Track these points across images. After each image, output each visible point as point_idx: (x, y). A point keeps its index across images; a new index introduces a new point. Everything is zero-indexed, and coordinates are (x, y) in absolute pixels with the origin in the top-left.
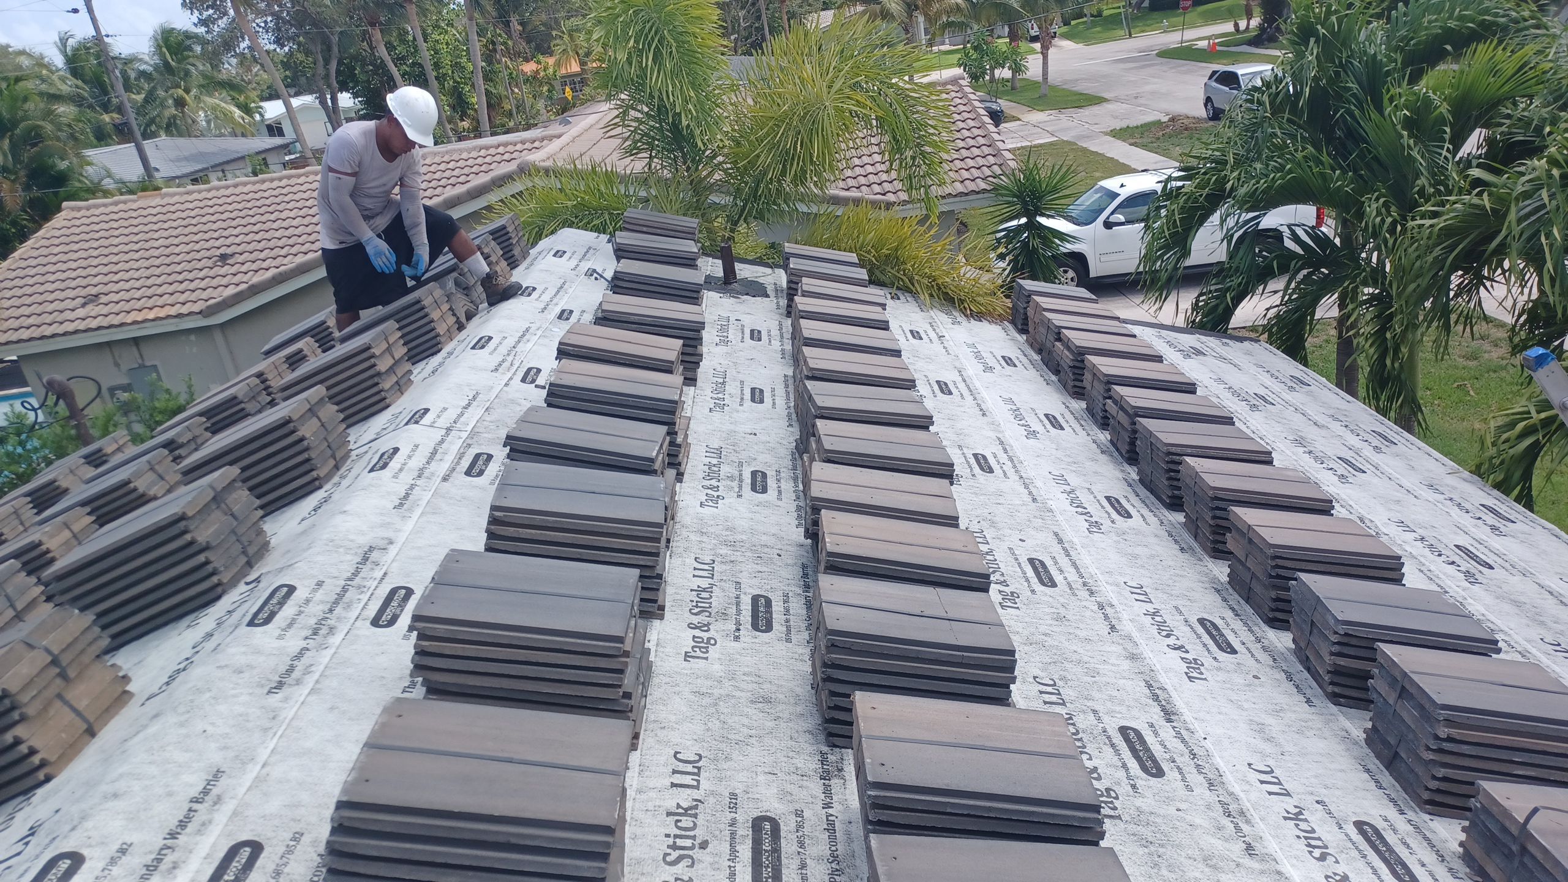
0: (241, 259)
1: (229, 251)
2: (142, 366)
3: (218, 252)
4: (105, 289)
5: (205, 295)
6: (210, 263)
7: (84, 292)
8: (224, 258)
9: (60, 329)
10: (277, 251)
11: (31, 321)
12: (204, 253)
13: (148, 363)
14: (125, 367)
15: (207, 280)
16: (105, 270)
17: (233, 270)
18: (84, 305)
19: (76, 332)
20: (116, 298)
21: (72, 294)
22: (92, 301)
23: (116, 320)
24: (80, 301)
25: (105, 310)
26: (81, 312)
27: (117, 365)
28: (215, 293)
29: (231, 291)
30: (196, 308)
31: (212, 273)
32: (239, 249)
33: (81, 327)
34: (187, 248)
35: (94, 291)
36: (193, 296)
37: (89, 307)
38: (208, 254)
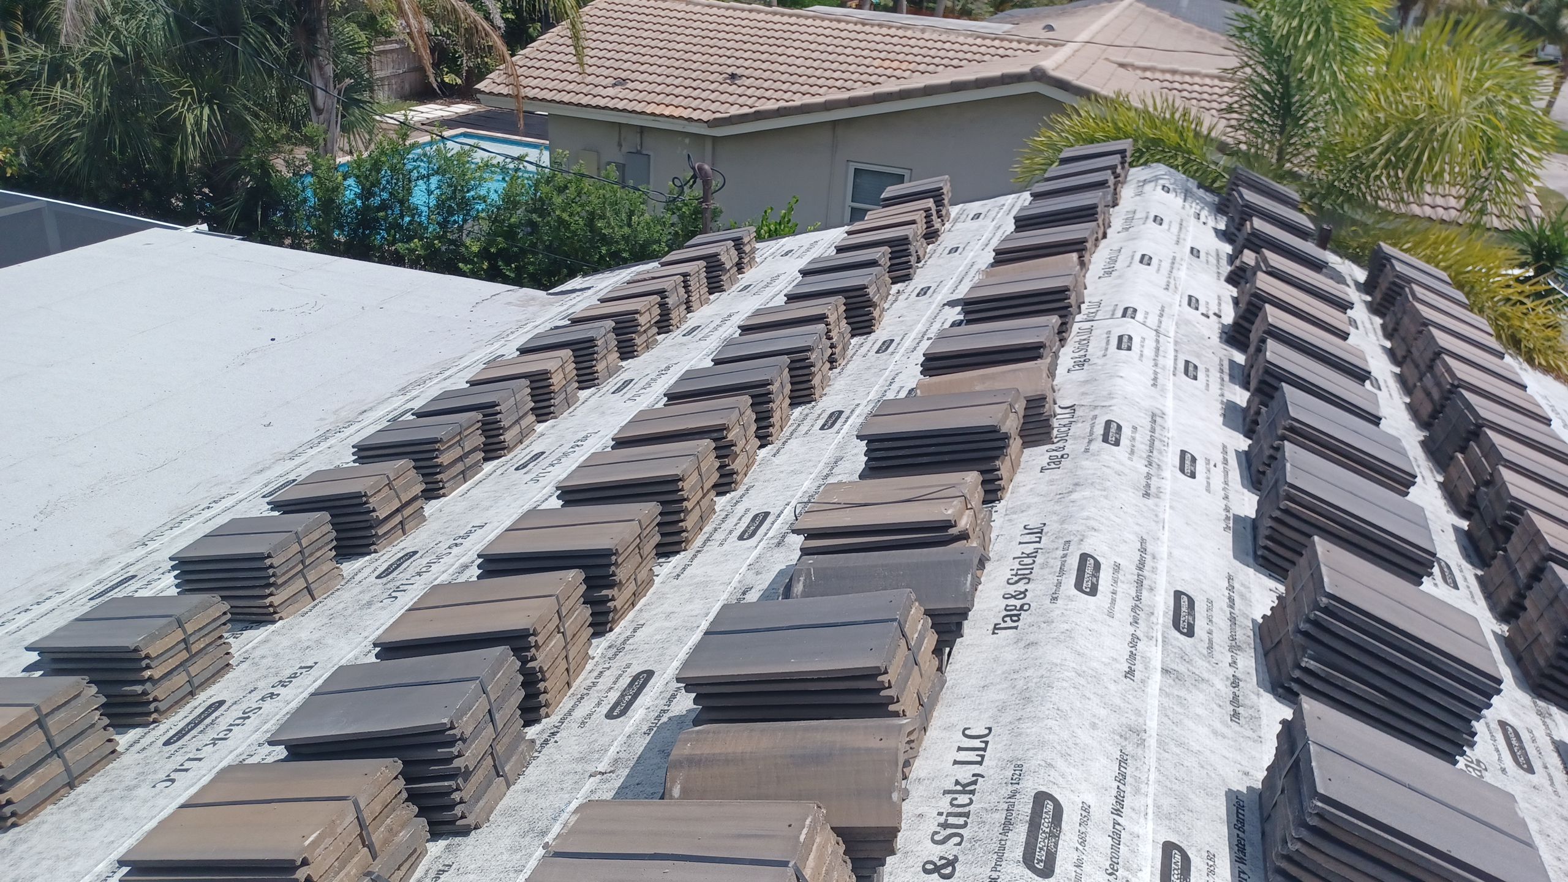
0: (748, 82)
1: (739, 72)
2: (639, 153)
3: (730, 71)
4: (633, 76)
5: (714, 107)
6: (720, 78)
7: (616, 74)
8: (733, 76)
9: (594, 102)
10: (778, 85)
11: (571, 87)
12: (715, 68)
13: (644, 152)
14: (625, 149)
15: (717, 93)
16: (635, 58)
17: (740, 91)
18: (614, 85)
19: (605, 108)
20: (641, 87)
21: (606, 73)
22: (621, 84)
23: (639, 108)
24: (611, 81)
25: (631, 96)
26: (611, 91)
27: (620, 145)
28: (723, 108)
29: (734, 111)
30: (706, 116)
31: (722, 88)
32: (747, 73)
33: (610, 105)
34: (704, 58)
35: (624, 75)
36: (704, 105)
37: (618, 89)
38: (720, 69)
